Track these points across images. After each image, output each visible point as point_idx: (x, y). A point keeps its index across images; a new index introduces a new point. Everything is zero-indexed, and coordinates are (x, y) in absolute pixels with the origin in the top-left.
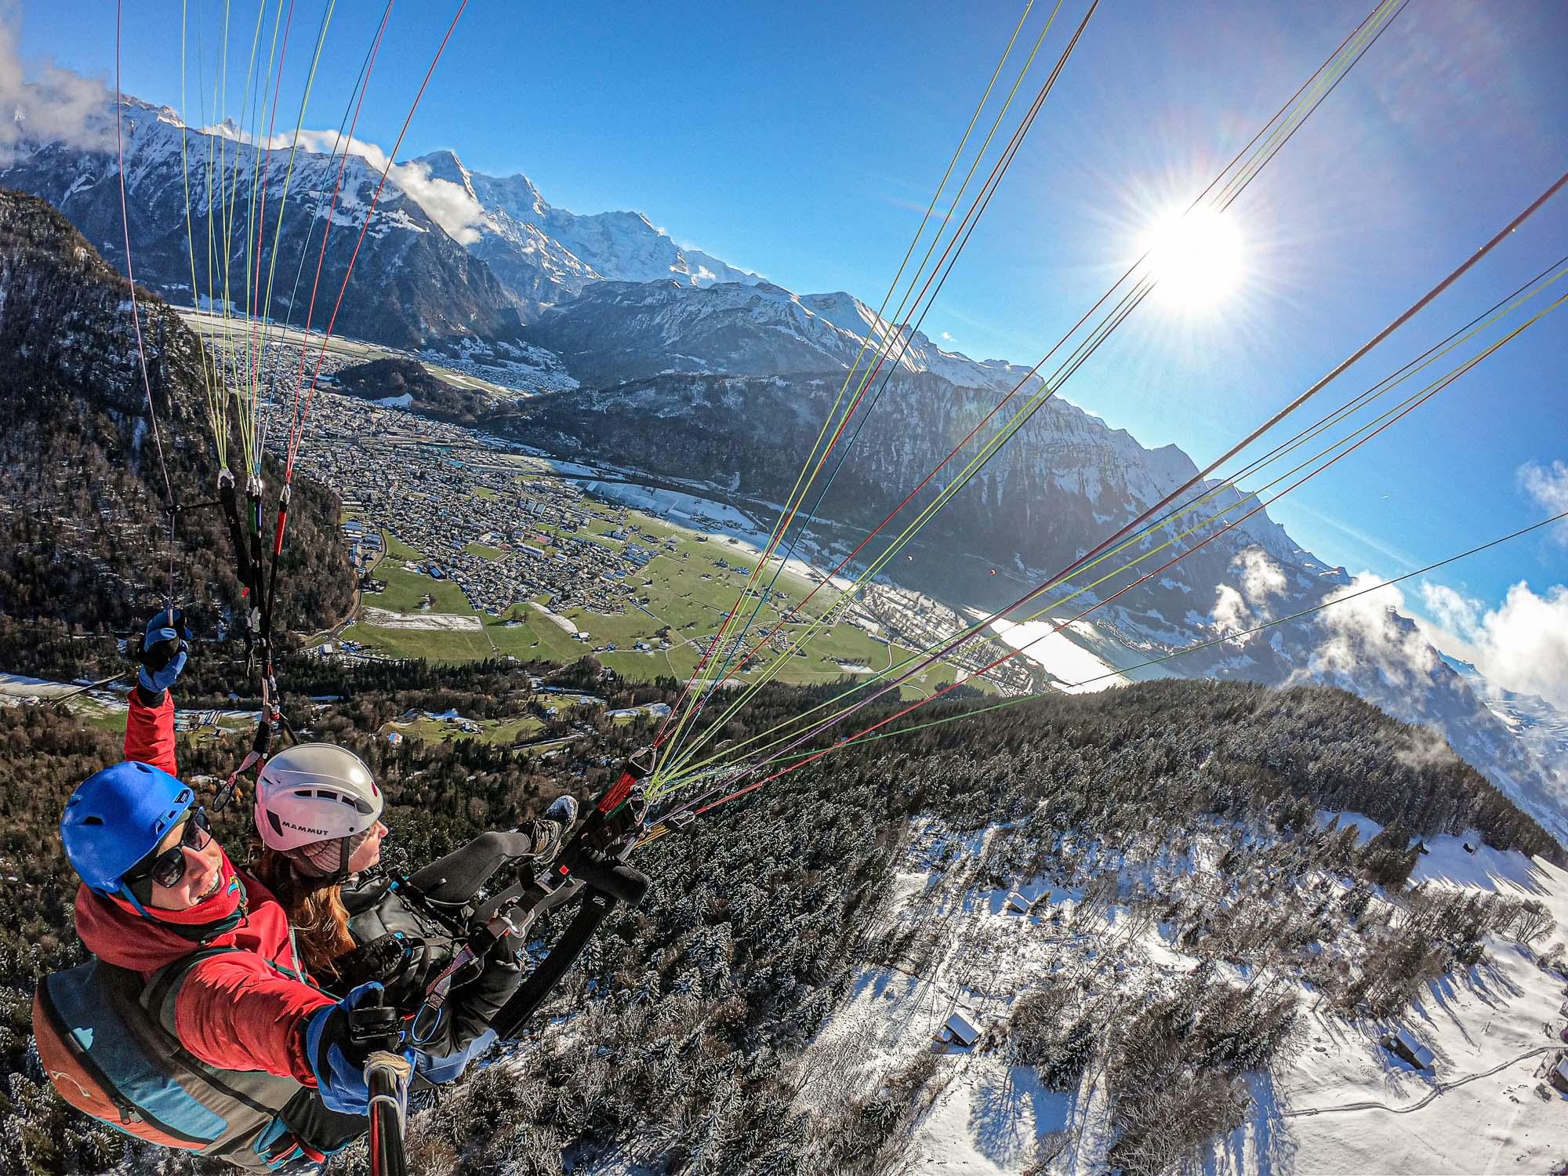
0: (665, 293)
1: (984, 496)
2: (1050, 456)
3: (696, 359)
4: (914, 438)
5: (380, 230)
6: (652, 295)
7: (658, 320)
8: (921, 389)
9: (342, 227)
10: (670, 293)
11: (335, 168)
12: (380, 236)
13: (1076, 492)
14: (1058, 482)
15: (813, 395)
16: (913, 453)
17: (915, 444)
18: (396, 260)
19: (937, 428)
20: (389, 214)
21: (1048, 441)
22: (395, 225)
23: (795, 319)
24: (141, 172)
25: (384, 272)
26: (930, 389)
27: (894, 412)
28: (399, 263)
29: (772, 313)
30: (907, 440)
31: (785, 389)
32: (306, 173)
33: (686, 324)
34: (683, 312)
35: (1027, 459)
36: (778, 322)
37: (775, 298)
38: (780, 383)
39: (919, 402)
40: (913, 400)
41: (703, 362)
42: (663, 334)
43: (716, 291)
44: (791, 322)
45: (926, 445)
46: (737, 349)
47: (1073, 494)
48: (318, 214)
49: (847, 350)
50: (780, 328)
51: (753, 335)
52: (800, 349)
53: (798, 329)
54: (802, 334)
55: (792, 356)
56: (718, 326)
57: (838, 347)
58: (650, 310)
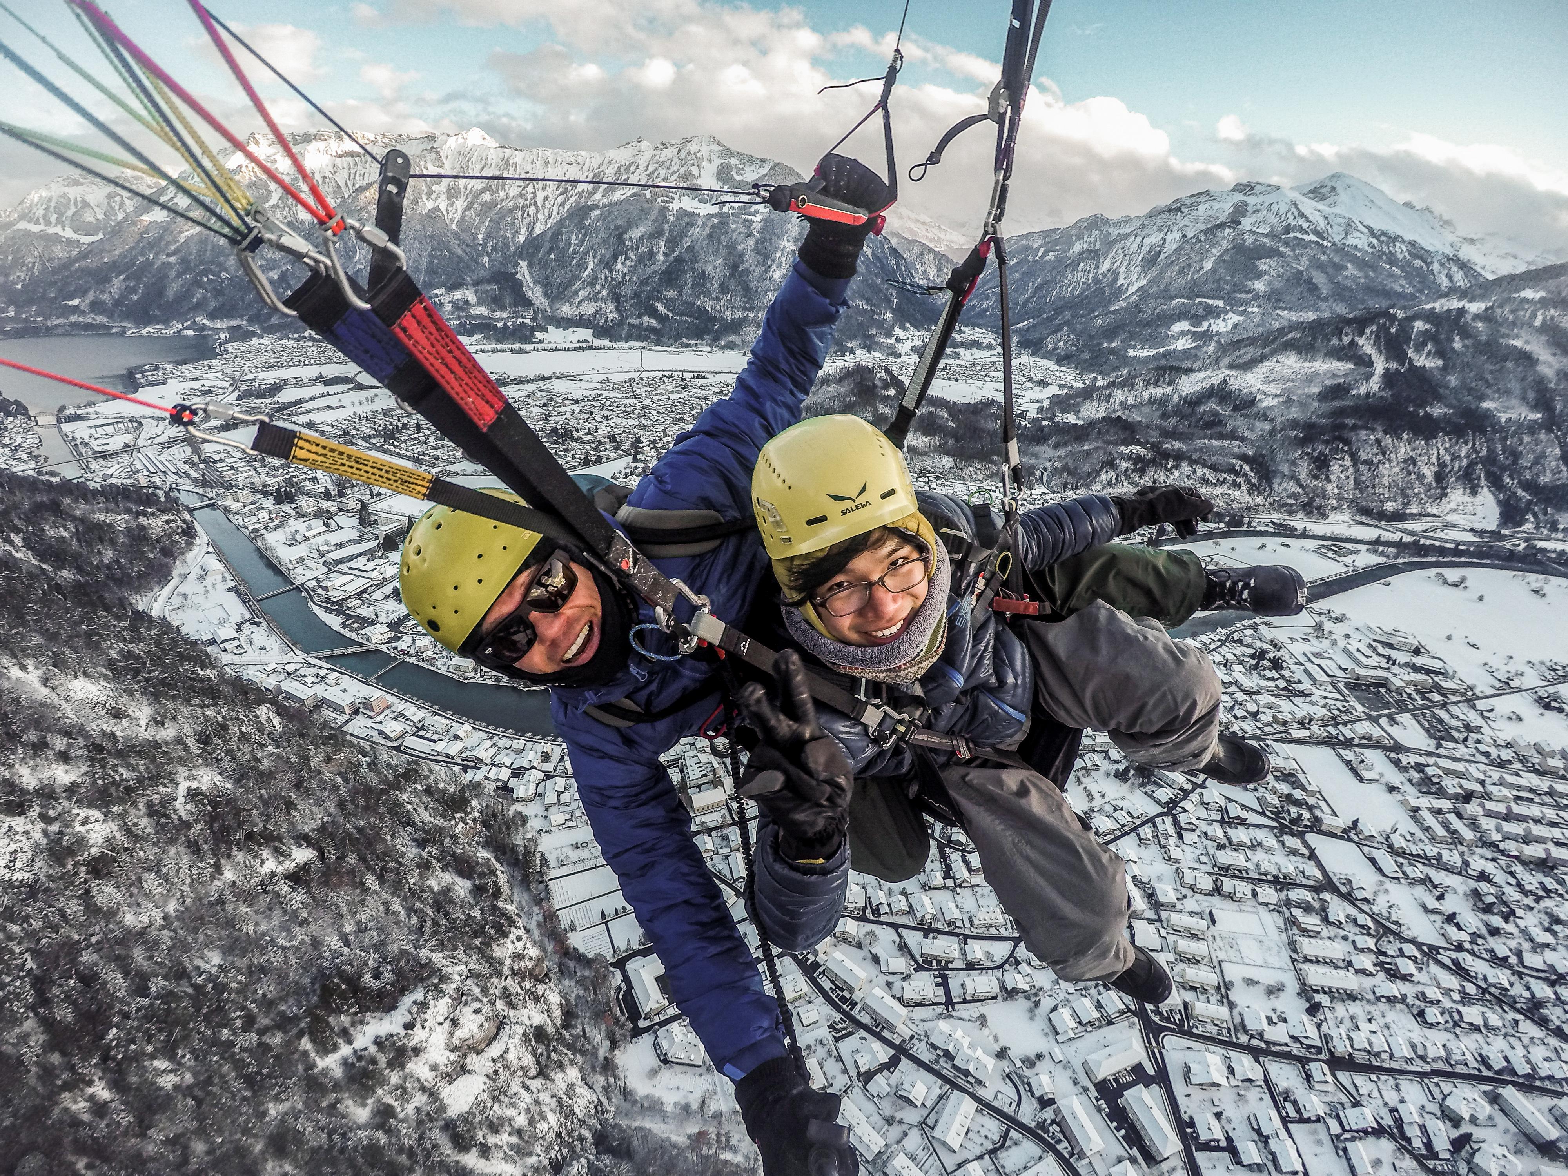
0: (1095, 232)
3: (1211, 302)
5: (757, 212)
6: (1080, 237)
7: (1106, 266)
9: (709, 216)
11: (683, 155)
15: (1540, 318)
23: (1307, 220)
24: (460, 204)
29: (1273, 220)
32: (651, 169)
33: (1151, 260)
34: (1141, 246)
36: (1288, 229)
37: (1267, 199)
41: (1220, 303)
42: (1121, 282)
43: (1179, 209)
44: (1305, 225)
46: (1259, 275)
48: (675, 206)
49: (1385, 249)
50: (1299, 235)
51: (1273, 253)
52: (1337, 259)
53: (1317, 233)
54: (1324, 239)
55: (1330, 270)
56: (1214, 251)
57: (1373, 247)
58: (1094, 255)
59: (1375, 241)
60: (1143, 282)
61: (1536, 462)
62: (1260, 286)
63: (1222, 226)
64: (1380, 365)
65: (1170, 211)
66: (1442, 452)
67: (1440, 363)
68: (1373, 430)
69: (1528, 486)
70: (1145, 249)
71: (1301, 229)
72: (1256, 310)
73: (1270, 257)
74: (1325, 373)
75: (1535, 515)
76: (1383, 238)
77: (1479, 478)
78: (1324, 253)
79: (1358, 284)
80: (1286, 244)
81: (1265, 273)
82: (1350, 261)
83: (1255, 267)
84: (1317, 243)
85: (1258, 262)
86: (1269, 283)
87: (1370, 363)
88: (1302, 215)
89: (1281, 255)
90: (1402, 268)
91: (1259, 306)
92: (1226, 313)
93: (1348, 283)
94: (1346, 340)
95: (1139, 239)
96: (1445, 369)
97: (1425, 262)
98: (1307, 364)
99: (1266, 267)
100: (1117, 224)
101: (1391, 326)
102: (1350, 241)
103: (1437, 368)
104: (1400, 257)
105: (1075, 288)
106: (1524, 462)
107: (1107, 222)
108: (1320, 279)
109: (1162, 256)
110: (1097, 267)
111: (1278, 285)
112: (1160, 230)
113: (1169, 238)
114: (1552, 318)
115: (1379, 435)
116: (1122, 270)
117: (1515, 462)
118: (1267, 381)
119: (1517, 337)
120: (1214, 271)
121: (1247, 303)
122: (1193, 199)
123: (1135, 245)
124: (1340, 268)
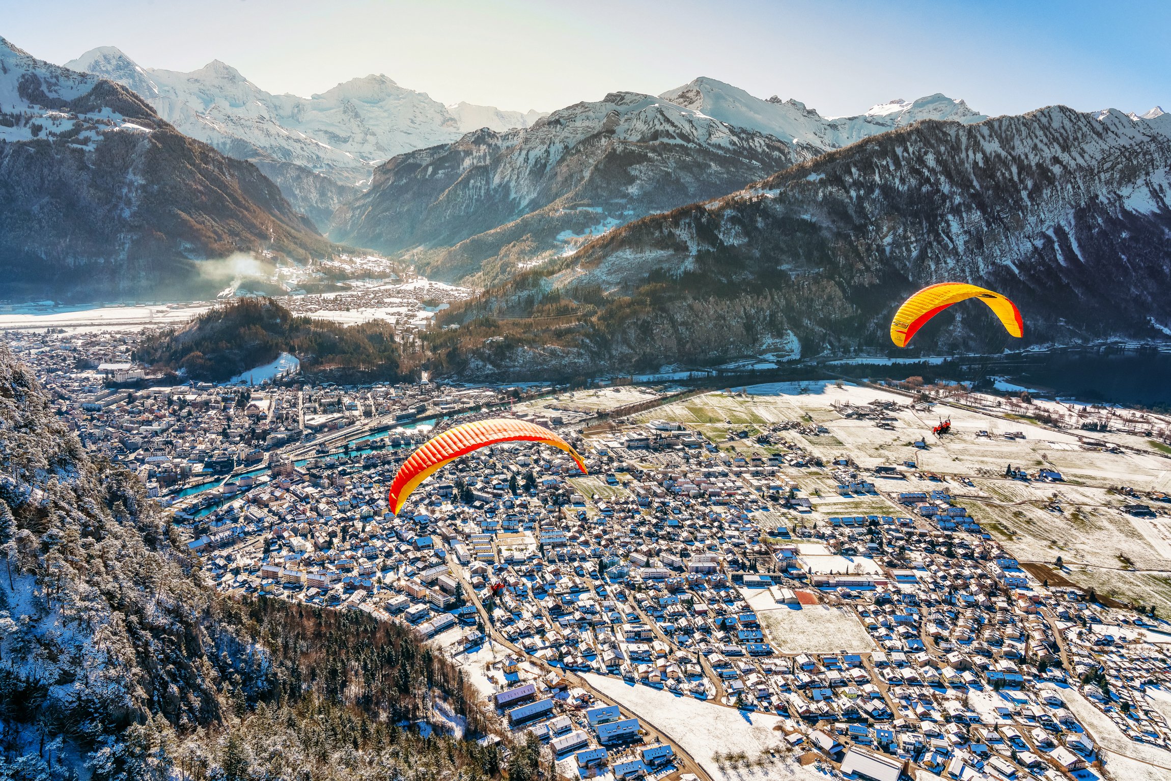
0: (483, 147)
1: (1060, 258)
2: (1108, 175)
3: (590, 209)
4: (956, 211)
6: (468, 153)
7: (497, 180)
8: (932, 146)
10: (489, 145)
12: (90, 147)
13: (1158, 211)
14: (1129, 205)
15: (821, 194)
16: (965, 232)
17: (961, 218)
18: (130, 176)
19: (974, 188)
20: (89, 116)
21: (1099, 156)
22: (108, 129)
23: (673, 124)
25: (120, 198)
26: (939, 140)
27: (921, 185)
28: (140, 181)
29: (642, 127)
30: (950, 217)
31: (781, 199)
33: (538, 173)
34: (527, 159)
35: (1088, 190)
36: (656, 135)
38: (770, 195)
39: (938, 161)
40: (930, 160)
41: (599, 210)
42: (513, 196)
43: (558, 122)
44: (671, 129)
45: (976, 216)
46: (631, 180)
47: (1154, 214)
49: (745, 144)
50: (666, 140)
51: (641, 158)
52: (700, 159)
53: (682, 136)
54: (689, 141)
55: (695, 170)
56: (591, 161)
57: (735, 144)
58: (482, 171)
59: (735, 139)
60: (533, 195)
61: (825, 304)
62: (633, 190)
63: (598, 136)
64: (694, 249)
65: (550, 123)
66: (748, 308)
67: (746, 240)
68: (685, 299)
69: (821, 323)
70: (532, 161)
71: (668, 134)
72: (631, 212)
73: (639, 163)
74: (653, 260)
75: (831, 343)
76: (743, 135)
77: (781, 323)
78: (688, 155)
79: (721, 179)
80: (654, 150)
81: (637, 177)
82: (711, 160)
83: (627, 173)
84: (682, 146)
85: (629, 169)
86: (642, 187)
87: (686, 249)
88: (668, 120)
89: (650, 160)
90: (762, 161)
91: (634, 209)
92: (605, 218)
93: (713, 179)
94: (666, 231)
95: (524, 153)
96: (749, 244)
97: (782, 152)
98: (639, 255)
99: (637, 173)
100: (505, 137)
101: (701, 217)
102: (714, 140)
103: (744, 245)
104: (760, 150)
105: (468, 206)
106: (817, 305)
107: (493, 135)
108: (687, 178)
109: (548, 168)
110: (488, 183)
111: (648, 188)
112: (543, 143)
113: (552, 150)
114: (831, 193)
115: (690, 301)
116: (513, 184)
117: (810, 307)
118: (609, 273)
119: (806, 212)
120: (591, 179)
121: (624, 207)
122: (570, 111)
123: (521, 159)
124: (703, 167)
